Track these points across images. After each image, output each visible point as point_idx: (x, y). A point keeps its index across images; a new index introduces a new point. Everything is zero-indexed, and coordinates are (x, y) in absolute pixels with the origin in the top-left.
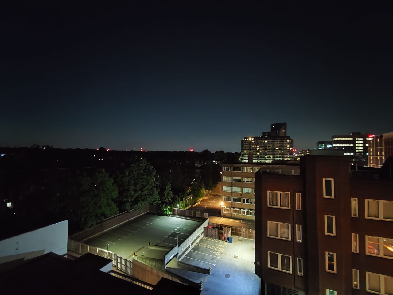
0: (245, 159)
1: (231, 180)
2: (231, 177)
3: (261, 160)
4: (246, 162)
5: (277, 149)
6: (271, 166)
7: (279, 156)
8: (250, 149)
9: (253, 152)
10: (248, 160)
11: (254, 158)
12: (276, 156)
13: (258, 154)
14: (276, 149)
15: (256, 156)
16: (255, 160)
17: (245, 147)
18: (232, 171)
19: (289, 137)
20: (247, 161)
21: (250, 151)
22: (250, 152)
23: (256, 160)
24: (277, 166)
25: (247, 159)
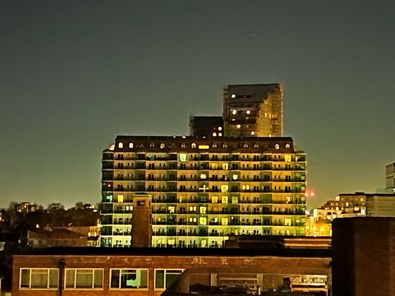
0: (118, 233)
3: (183, 233)
4: (124, 244)
5: (246, 191)
7: (252, 217)
8: (141, 189)
9: (153, 201)
10: (129, 238)
11: (155, 228)
12: (242, 217)
13: (172, 209)
14: (244, 188)
15: (165, 216)
16: (158, 234)
17: (121, 178)
18: (61, 287)
19: (289, 140)
20: (126, 241)
21: (141, 198)
22: (139, 202)
23: (163, 234)
25: (126, 234)
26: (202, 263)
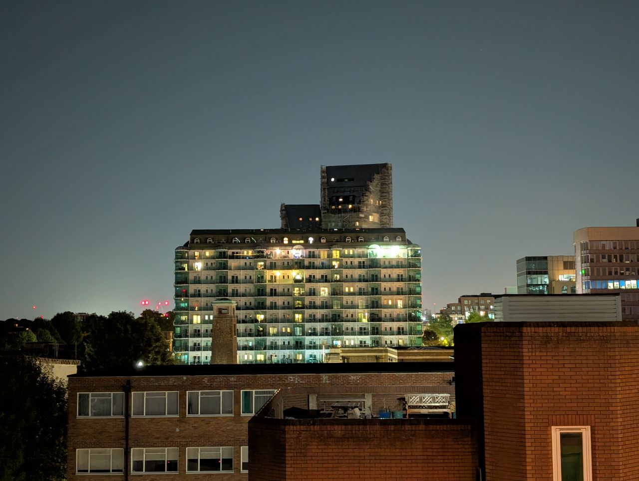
0: (196, 347)
1: (122, 467)
2: (121, 450)
3: (274, 347)
4: (203, 360)
5: (350, 294)
6: (325, 377)
7: (357, 325)
8: (222, 294)
9: (238, 308)
10: (209, 354)
11: (241, 341)
13: (260, 317)
14: (347, 290)
15: (252, 326)
16: (245, 348)
17: (198, 281)
18: (128, 415)
19: (401, 231)
20: (205, 356)
21: (223, 305)
22: (220, 311)
23: (251, 349)
24: (354, 377)
25: (206, 349)
26: (298, 381)
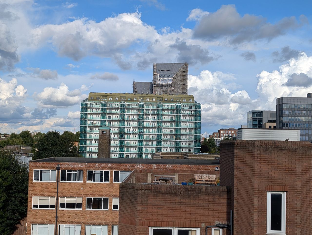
0: (90, 150)
1: (55, 205)
3: (128, 151)
5: (166, 126)
7: (169, 142)
8: (104, 125)
12: (163, 141)
17: (92, 118)
18: (58, 181)
20: (94, 154)
22: (103, 132)
24: (168, 166)
26: (142, 167)
